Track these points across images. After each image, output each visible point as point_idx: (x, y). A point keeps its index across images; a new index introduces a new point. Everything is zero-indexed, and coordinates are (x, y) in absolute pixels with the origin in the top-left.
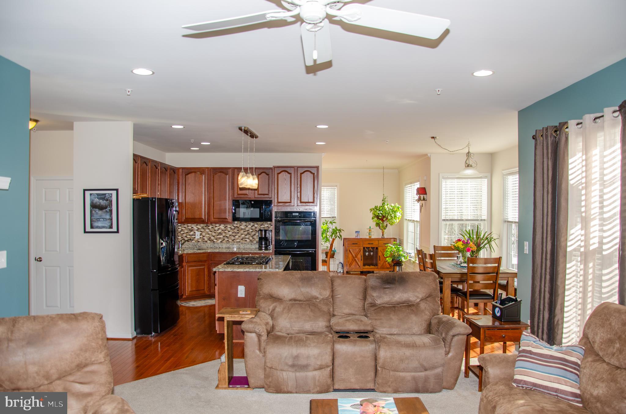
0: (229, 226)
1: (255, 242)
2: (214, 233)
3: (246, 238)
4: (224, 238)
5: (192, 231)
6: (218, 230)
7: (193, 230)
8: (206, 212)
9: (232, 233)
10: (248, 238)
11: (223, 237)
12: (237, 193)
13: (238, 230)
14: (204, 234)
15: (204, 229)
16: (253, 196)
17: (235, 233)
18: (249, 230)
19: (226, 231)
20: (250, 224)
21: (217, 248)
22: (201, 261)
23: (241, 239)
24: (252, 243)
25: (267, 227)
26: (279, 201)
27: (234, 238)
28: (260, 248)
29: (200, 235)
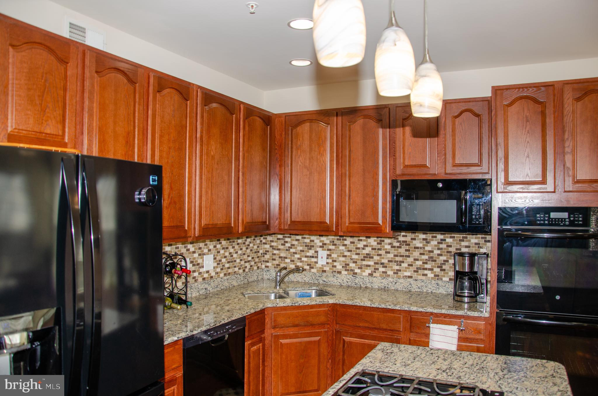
0: (387, 241)
1: (446, 279)
2: (357, 254)
3: (426, 269)
4: (377, 266)
5: (310, 249)
6: (363, 249)
7: (313, 246)
8: (333, 207)
9: (395, 256)
10: (430, 269)
11: (375, 263)
12: (404, 163)
13: (406, 250)
14: (334, 256)
15: (335, 245)
16: (443, 171)
17: (401, 256)
18: (432, 252)
19: (380, 252)
20: (436, 237)
21: (361, 287)
22: (312, 325)
23: (415, 271)
24: (440, 282)
25: (476, 244)
26: (511, 179)
27: (398, 268)
28: (457, 296)
29: (327, 258)
